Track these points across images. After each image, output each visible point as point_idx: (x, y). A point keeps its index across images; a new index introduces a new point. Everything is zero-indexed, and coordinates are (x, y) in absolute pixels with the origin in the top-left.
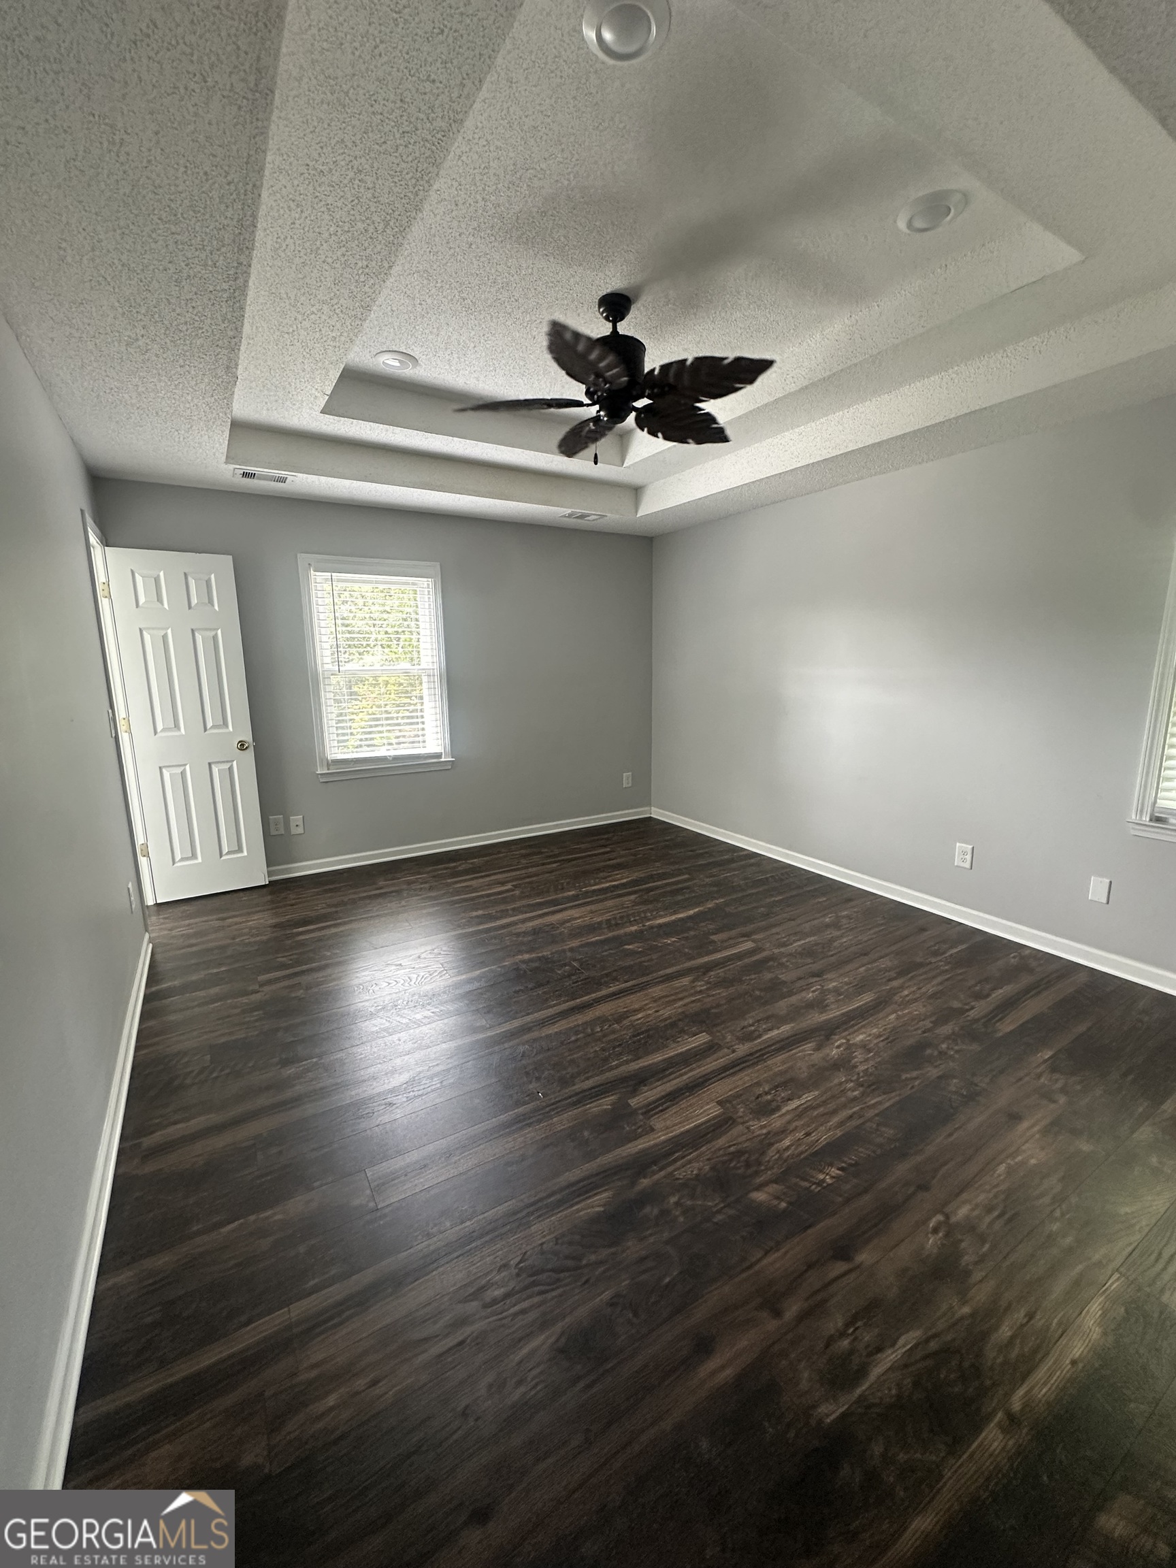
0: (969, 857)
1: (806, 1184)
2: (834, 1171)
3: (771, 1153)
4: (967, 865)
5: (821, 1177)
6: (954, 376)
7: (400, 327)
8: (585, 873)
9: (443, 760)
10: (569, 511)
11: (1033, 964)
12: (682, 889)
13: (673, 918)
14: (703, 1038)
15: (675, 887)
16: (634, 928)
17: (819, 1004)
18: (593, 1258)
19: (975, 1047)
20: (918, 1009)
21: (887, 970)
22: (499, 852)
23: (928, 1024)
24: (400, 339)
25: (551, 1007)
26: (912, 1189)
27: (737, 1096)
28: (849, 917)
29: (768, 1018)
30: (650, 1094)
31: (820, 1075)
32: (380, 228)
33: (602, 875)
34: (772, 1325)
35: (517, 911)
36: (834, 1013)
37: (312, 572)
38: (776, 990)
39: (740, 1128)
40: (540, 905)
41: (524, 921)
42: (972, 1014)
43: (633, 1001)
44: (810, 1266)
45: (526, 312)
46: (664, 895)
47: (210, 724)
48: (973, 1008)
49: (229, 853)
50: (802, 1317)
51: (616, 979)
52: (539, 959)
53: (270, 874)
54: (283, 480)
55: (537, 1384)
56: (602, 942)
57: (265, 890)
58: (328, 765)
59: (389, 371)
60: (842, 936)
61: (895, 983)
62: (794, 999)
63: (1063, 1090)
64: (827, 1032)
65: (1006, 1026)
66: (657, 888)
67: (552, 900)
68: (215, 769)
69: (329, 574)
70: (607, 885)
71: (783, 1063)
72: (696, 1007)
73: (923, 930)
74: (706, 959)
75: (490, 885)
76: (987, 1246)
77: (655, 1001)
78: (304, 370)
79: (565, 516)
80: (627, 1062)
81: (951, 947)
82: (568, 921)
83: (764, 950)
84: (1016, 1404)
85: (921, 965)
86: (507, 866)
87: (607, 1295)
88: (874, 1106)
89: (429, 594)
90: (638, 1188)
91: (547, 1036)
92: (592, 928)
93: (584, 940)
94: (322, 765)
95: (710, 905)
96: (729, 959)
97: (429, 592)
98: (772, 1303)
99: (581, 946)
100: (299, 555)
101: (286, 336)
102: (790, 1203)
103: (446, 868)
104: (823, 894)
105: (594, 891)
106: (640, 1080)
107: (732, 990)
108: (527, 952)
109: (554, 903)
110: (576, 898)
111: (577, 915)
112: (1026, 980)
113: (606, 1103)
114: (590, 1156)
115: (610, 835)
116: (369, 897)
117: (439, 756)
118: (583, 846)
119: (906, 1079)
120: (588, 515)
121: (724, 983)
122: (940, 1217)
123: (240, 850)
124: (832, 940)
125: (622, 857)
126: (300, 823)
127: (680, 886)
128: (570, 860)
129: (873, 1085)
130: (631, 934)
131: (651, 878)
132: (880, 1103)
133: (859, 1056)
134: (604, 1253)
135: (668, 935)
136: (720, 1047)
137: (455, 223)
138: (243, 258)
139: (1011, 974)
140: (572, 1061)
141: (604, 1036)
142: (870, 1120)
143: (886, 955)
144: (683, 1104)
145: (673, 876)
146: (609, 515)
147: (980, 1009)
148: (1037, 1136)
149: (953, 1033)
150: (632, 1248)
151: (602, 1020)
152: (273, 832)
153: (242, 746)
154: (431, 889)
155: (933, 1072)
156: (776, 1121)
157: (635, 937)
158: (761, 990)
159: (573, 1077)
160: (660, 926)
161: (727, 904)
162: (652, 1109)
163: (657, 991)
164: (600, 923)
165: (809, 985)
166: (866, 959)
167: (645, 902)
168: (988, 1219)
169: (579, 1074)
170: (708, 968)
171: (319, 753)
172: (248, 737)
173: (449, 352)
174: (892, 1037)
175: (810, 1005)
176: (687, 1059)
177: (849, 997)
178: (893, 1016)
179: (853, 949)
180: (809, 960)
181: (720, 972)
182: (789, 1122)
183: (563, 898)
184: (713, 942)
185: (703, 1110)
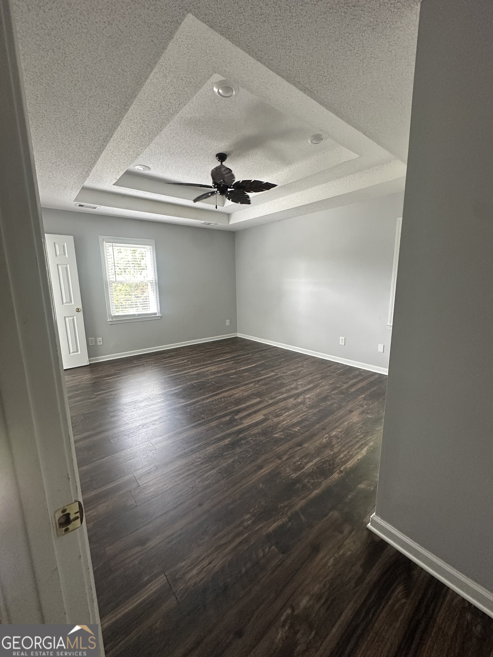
0: (344, 341)
1: (290, 432)
2: (298, 428)
3: (280, 426)
4: (343, 344)
5: (295, 429)
6: (330, 184)
7: (145, 158)
8: (214, 356)
9: (157, 315)
10: (204, 222)
11: (363, 373)
12: (250, 358)
13: (247, 367)
14: (258, 399)
15: (247, 358)
16: (233, 371)
17: (296, 388)
18: (226, 453)
19: (342, 396)
20: (326, 387)
21: (317, 378)
22: (180, 350)
23: (329, 391)
24: (145, 162)
25: (206, 395)
26: (320, 430)
27: (270, 413)
28: (306, 364)
29: (279, 393)
30: (241, 415)
31: (295, 406)
32: (148, 134)
33: (220, 356)
34: (279, 461)
35: (189, 368)
36: (300, 390)
37: (105, 243)
38: (282, 385)
39: (270, 421)
40: (198, 366)
41: (193, 371)
42: (343, 388)
43: (235, 391)
44: (290, 449)
45: (191, 156)
46: (244, 361)
47: (64, 301)
48: (343, 386)
49: (73, 352)
50: (287, 459)
51: (228, 386)
52: (200, 382)
53: (90, 361)
54: (95, 208)
55: (213, 480)
56: (222, 376)
57: (88, 366)
58: (112, 318)
59: (139, 171)
60: (304, 370)
61: (321, 381)
62: (288, 387)
63: (366, 404)
64: (298, 395)
65: (353, 390)
66: (241, 359)
67: (203, 364)
68: (67, 319)
69: (112, 244)
70: (222, 359)
71: (283, 404)
72: (255, 392)
73: (330, 366)
74: (259, 378)
75: (178, 361)
76: (339, 440)
77: (241, 391)
78: (110, 171)
79: (202, 224)
80: (234, 407)
81: (338, 371)
82: (209, 370)
83: (278, 375)
84: (342, 469)
85: (329, 376)
86: (184, 355)
87: (231, 460)
88: (311, 412)
89: (150, 252)
90: (239, 437)
91: (205, 403)
92: (218, 372)
93: (215, 376)
94: (109, 318)
95: (260, 363)
96: (267, 378)
97: (150, 251)
98: (279, 457)
99: (215, 377)
100: (99, 236)
101: (106, 161)
102: (285, 436)
103: (160, 356)
104: (298, 358)
105: (218, 361)
106: (238, 412)
107: (267, 386)
108: (195, 380)
109: (204, 365)
110: (211, 363)
111: (213, 368)
112: (360, 378)
113: (227, 418)
114: (223, 431)
115: (223, 343)
116: (132, 367)
117: (156, 314)
118: (213, 347)
119: (321, 405)
120: (211, 224)
121: (265, 384)
122: (327, 435)
123: (77, 351)
124: (301, 371)
125: (227, 350)
126: (101, 340)
127: (249, 358)
128: (208, 352)
129: (311, 407)
130: (232, 373)
131: (238, 356)
132: (313, 411)
133: (307, 400)
134: (231, 451)
135: (245, 372)
136: (264, 401)
137: (169, 131)
138: (105, 144)
139: (355, 377)
140: (215, 409)
141: (225, 401)
142: (309, 415)
143: (318, 374)
144: (252, 416)
145: (246, 355)
146: (219, 224)
147: (345, 386)
148: (358, 415)
149: (336, 393)
150: (238, 450)
151: (224, 397)
152: (90, 345)
153: (78, 310)
154: (155, 363)
155: (329, 403)
156: (281, 418)
157: (235, 373)
158: (277, 386)
159: (216, 413)
160: (242, 370)
161: (265, 362)
162: (242, 419)
163: (242, 388)
164: (221, 370)
165: (292, 384)
166: (312, 375)
167: (237, 363)
168: (340, 434)
169: (218, 412)
170: (259, 381)
171: (109, 313)
172: (80, 306)
173: (162, 166)
174: (318, 395)
175: (293, 389)
176: (253, 405)
177: (305, 386)
178: (318, 390)
179: (308, 373)
180: (293, 377)
181: (264, 382)
182: (286, 418)
183: (207, 363)
184: (261, 373)
185: (259, 417)
